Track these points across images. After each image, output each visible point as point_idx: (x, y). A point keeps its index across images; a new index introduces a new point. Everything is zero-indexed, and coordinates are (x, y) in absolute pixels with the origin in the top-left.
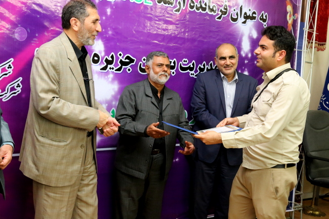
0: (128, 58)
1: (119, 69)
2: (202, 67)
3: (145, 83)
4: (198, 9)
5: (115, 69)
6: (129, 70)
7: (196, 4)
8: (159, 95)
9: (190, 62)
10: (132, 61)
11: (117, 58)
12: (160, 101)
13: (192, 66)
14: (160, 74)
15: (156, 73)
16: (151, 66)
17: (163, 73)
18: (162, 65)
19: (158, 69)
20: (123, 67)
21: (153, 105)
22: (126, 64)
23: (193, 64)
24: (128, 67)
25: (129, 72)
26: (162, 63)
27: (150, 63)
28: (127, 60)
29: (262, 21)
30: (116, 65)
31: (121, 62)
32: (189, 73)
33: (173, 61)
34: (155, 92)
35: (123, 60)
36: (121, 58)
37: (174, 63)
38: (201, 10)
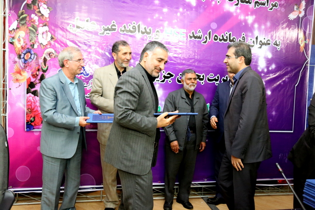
0: (169, 74)
1: (163, 81)
2: (225, 79)
3: (181, 90)
4: (220, 40)
5: (160, 81)
6: (170, 81)
7: (219, 37)
8: (190, 97)
9: (215, 75)
10: (172, 76)
11: (162, 74)
12: (191, 100)
13: (217, 78)
14: (190, 84)
15: (188, 84)
16: (184, 80)
17: (192, 84)
18: (191, 79)
19: (188, 82)
20: (166, 80)
21: (186, 104)
22: (168, 78)
23: (218, 77)
24: (169, 79)
25: (170, 83)
26: (190, 77)
27: (183, 78)
28: (168, 75)
29: (275, 46)
30: (161, 78)
31: (164, 76)
32: (214, 83)
33: (202, 75)
34: (187, 95)
35: (166, 75)
36: (164, 74)
37: (203, 76)
38: (223, 41)
